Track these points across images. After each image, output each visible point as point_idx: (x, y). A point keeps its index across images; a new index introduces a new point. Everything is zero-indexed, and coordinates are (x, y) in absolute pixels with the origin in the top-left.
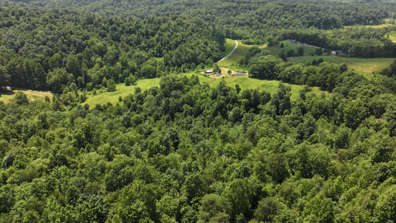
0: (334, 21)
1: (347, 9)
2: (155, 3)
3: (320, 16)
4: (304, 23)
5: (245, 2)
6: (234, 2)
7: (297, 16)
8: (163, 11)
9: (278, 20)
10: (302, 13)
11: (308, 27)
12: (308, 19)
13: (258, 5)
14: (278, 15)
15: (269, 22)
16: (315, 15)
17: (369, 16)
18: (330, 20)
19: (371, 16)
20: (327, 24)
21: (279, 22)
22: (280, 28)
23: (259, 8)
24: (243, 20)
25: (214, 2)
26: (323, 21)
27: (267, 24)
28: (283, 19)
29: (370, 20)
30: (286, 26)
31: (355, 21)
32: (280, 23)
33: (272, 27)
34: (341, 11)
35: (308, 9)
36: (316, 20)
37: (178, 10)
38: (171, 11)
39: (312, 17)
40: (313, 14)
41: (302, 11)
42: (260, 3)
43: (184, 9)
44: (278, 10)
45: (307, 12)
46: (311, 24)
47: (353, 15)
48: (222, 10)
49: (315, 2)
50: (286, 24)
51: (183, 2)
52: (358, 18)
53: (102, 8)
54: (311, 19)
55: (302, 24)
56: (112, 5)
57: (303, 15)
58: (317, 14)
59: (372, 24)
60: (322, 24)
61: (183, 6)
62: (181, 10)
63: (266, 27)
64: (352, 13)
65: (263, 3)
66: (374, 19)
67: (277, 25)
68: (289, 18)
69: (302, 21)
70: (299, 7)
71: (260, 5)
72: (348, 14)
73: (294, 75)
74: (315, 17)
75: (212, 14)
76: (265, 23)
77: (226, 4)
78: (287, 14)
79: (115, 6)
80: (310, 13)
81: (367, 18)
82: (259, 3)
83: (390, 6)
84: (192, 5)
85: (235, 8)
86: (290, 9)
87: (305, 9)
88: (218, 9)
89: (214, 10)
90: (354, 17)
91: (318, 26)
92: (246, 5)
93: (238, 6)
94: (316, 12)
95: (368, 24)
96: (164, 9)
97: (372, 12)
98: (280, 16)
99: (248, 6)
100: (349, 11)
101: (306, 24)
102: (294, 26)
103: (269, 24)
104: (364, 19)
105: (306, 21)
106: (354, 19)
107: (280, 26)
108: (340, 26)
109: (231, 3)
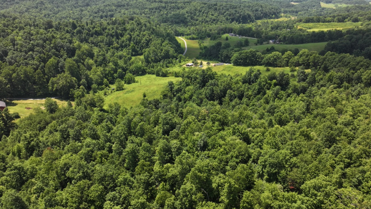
0: (249, 16)
1: (254, 6)
2: (81, 5)
3: (238, 13)
4: (227, 19)
5: (172, 3)
6: (161, 2)
7: (220, 13)
8: (96, 13)
9: (206, 17)
10: (224, 11)
11: (231, 22)
12: (230, 15)
13: (185, 4)
14: (205, 13)
15: (200, 19)
16: (235, 12)
17: (272, 12)
18: (246, 16)
19: (273, 12)
20: (245, 19)
21: (208, 19)
22: (210, 24)
23: (186, 7)
24: (178, 18)
25: (142, 3)
26: (241, 17)
27: (199, 22)
28: (210, 16)
29: (272, 15)
30: (214, 22)
31: (263, 16)
32: (210, 19)
33: (203, 23)
34: (251, 8)
35: (228, 7)
36: (236, 16)
37: (110, 11)
38: (103, 12)
39: (233, 14)
40: (233, 11)
41: (223, 9)
42: (186, 3)
43: (116, 10)
44: (204, 9)
45: (228, 9)
46: (233, 20)
47: (260, 11)
48: (154, 10)
49: (226, 1)
50: (214, 20)
51: (113, 4)
52: (264, 14)
53: (26, 11)
54: (232, 15)
55: (226, 20)
56: (37, 8)
57: (225, 12)
58: (236, 11)
59: (274, 18)
60: (241, 19)
61: (114, 8)
62: (113, 11)
63: (199, 24)
64: (259, 9)
65: (188, 2)
66: (274, 14)
67: (207, 22)
68: (215, 15)
69: (226, 18)
70: (221, 6)
71: (186, 4)
72: (257, 10)
73: (275, 59)
74: (235, 14)
75: (146, 14)
76: (197, 20)
77: (156, 5)
78: (212, 12)
79: (41, 9)
80: (230, 10)
81: (270, 13)
82: (184, 3)
83: (279, 3)
84: (121, 5)
85: (164, 8)
86: (214, 7)
87: (225, 7)
88: (150, 9)
89: (146, 10)
90: (262, 13)
91: (238, 21)
92: (173, 4)
93: (167, 6)
94: (235, 10)
95: (272, 18)
96: (96, 10)
97: (272, 9)
98: (207, 14)
99: (175, 5)
100: (257, 8)
101: (229, 20)
102: (221, 22)
103: (200, 21)
104: (269, 14)
105: (229, 17)
106: (262, 15)
107: (210, 23)
108: (254, 21)
109: (160, 4)
